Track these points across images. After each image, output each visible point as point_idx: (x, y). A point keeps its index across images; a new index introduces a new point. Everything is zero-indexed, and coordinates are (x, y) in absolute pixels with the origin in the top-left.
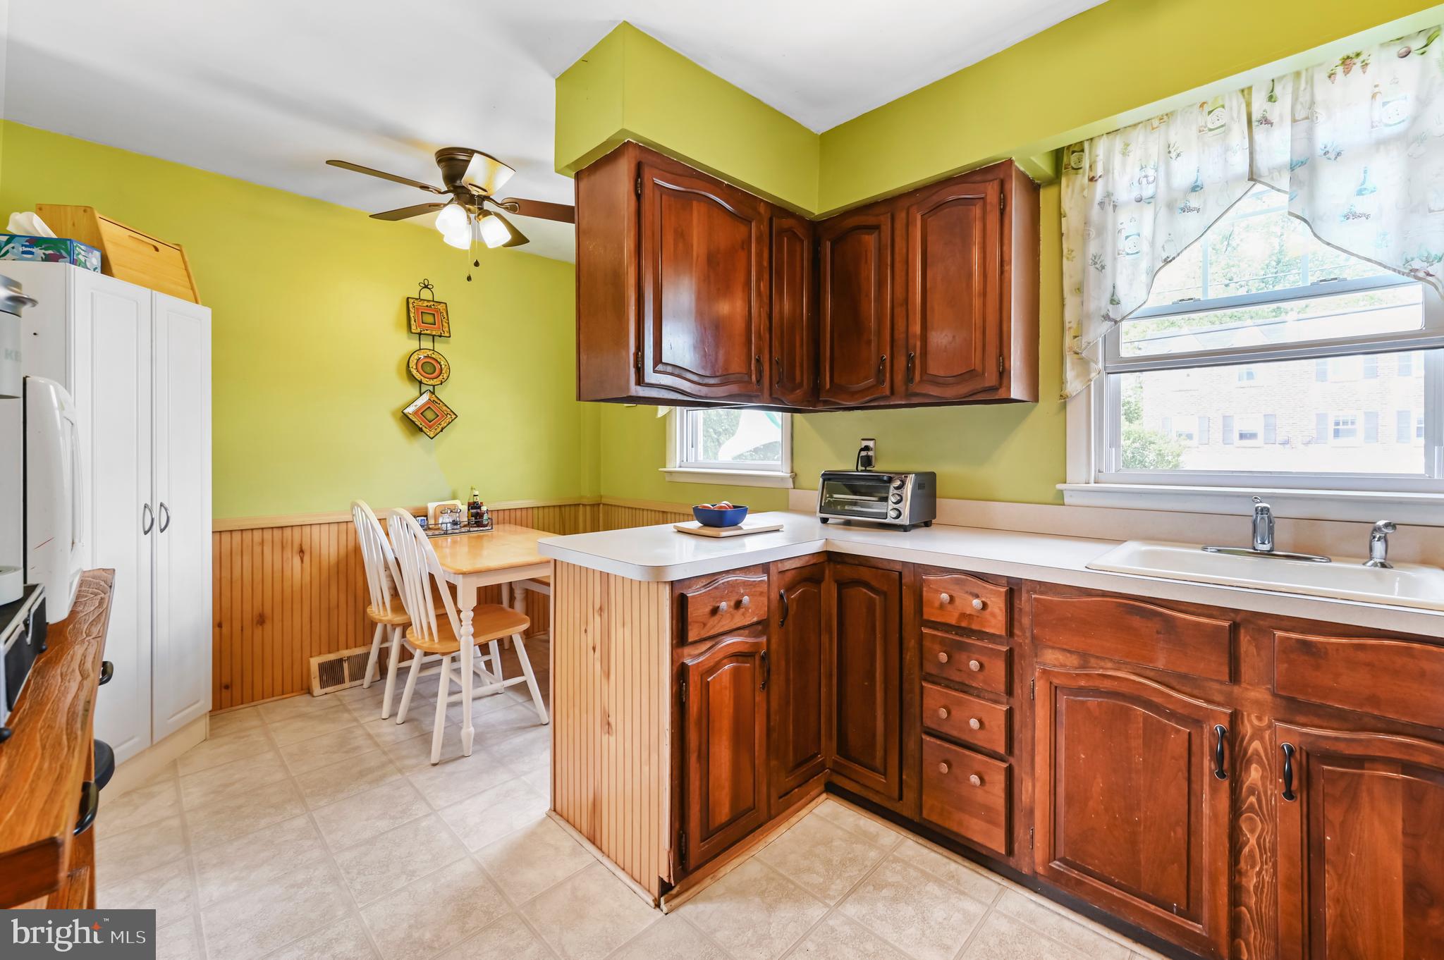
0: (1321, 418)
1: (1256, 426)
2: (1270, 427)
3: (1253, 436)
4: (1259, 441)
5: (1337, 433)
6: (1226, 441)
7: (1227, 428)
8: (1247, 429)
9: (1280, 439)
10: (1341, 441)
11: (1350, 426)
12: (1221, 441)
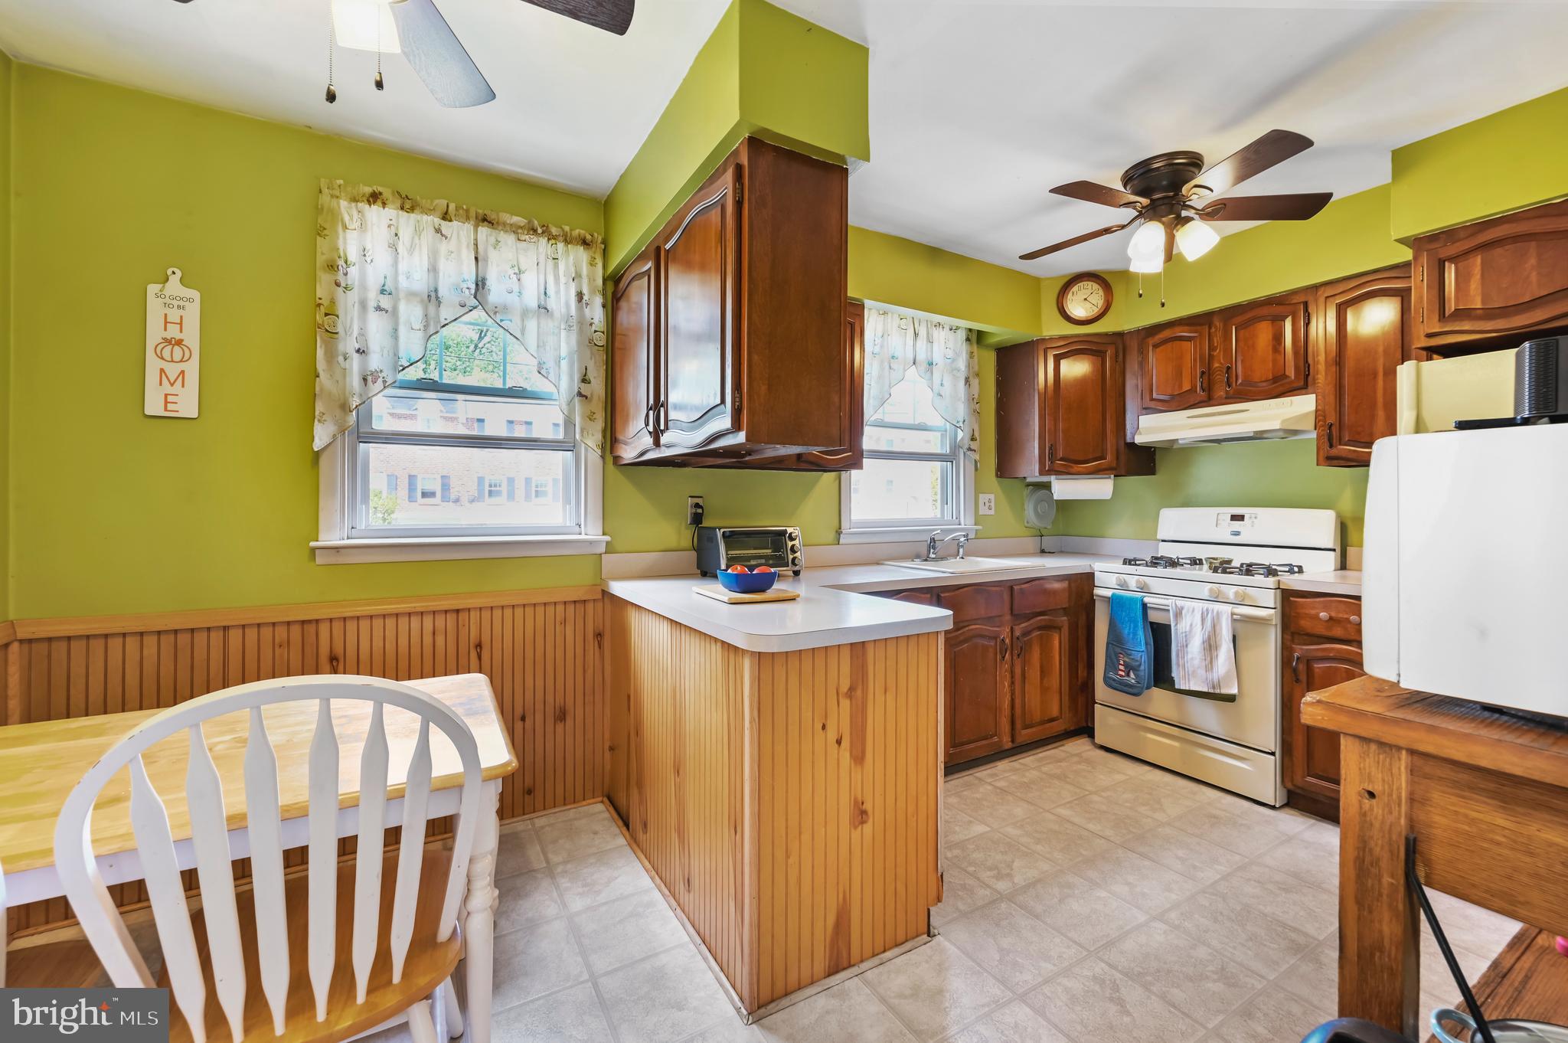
0: (481, 480)
1: (436, 487)
2: (446, 487)
3: (432, 494)
4: (437, 499)
5: (490, 492)
6: (411, 498)
7: (412, 487)
8: (429, 487)
9: (453, 497)
10: (494, 500)
11: (498, 488)
12: (407, 499)
